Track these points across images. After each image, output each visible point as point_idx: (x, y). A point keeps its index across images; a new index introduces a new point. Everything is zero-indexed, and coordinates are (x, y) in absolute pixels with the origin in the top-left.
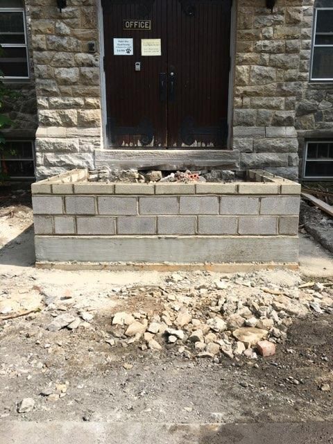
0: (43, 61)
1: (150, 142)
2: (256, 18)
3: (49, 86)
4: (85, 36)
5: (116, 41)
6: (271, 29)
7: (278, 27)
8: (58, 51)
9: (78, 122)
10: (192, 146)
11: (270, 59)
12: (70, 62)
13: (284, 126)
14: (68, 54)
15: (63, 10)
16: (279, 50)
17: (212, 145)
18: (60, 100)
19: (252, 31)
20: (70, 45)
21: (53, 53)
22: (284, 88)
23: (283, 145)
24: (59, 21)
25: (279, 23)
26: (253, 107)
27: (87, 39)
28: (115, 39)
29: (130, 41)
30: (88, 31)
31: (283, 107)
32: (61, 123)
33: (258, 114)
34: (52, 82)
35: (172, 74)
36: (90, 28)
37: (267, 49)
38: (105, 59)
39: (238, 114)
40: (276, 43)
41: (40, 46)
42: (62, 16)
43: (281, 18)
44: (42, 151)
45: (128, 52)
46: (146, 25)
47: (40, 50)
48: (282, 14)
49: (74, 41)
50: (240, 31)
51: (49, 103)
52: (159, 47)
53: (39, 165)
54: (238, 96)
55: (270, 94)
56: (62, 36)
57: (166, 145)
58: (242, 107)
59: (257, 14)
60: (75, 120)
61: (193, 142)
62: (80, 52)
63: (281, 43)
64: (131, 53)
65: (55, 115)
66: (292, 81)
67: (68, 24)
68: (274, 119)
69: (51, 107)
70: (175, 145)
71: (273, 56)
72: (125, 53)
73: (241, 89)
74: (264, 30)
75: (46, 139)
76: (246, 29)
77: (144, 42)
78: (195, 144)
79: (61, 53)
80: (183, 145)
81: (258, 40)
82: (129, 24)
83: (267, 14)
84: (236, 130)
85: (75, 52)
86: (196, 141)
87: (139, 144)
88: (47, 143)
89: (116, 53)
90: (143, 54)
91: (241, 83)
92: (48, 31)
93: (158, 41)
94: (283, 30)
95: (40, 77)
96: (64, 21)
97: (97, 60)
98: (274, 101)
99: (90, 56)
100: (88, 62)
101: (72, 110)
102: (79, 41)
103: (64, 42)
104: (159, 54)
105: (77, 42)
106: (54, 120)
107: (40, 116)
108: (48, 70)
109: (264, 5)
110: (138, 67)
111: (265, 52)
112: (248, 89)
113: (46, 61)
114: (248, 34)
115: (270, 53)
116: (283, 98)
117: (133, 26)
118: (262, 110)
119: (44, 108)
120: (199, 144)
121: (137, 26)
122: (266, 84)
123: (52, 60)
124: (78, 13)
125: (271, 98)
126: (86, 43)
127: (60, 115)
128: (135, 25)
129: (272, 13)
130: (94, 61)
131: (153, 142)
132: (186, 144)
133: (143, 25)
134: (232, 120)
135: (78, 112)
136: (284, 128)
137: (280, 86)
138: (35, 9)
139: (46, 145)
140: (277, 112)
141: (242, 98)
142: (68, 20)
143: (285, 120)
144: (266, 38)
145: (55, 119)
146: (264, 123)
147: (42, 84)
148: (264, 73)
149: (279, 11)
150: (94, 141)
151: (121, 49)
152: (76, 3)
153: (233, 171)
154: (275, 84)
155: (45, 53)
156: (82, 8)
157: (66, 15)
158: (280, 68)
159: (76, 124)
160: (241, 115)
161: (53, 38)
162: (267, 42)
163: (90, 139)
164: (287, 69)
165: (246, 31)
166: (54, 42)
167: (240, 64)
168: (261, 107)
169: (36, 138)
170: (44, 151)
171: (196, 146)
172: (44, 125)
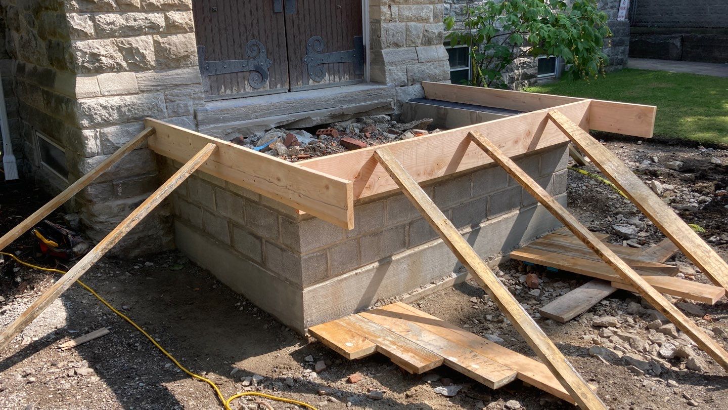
1: (264, 83)
9: (157, 61)
10: (322, 83)
13: (434, 44)
17: (346, 78)
18: (117, 19)
23: (437, 71)
26: (401, 19)
31: (432, 19)
32: (124, 64)
33: (407, 29)
39: (387, 30)
44: (94, 126)
51: (96, 26)
53: (92, 155)
57: (287, 85)
58: (391, 20)
60: (151, 57)
61: (323, 76)
65: (111, 50)
68: (424, 36)
69: (100, 33)
70: (300, 83)
75: (102, 101)
78: (327, 79)
80: (311, 82)
84: (387, 53)
86: (327, 74)
87: (248, 88)
88: (105, 108)
98: (424, 11)
101: (143, 37)
106: (110, 61)
107: (79, 54)
116: (432, 7)
118: (412, 24)
119: (85, 36)
120: (332, 77)
125: (421, 7)
127: (121, 50)
131: (268, 82)
132: (314, 81)
134: (373, 41)
135: (155, 42)
136: (434, 47)
139: (103, 112)
140: (427, 26)
141: (390, 6)
143: (436, 37)
145: (112, 57)
146: (414, 42)
150: (192, 92)
153: (389, 115)
159: (153, 63)
160: (391, 32)
163: (184, 91)
168: (411, 20)
169: (80, 101)
170: (99, 125)
171: (327, 82)
172: (88, 72)
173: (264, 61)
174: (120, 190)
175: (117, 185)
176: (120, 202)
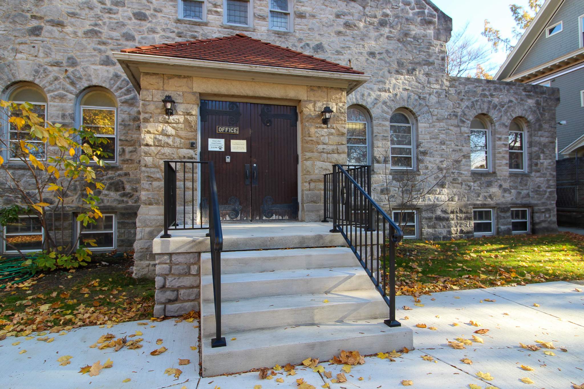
0: (150, 154)
1: (237, 216)
2: (316, 130)
3: (154, 173)
4: (187, 137)
5: (211, 141)
6: (327, 137)
7: (331, 137)
8: (163, 147)
10: (271, 219)
11: (327, 158)
12: (173, 156)
14: (172, 149)
15: (171, 118)
16: (333, 151)
17: (286, 217)
18: (162, 184)
19: (314, 139)
20: (174, 143)
21: (159, 148)
24: (166, 125)
25: (332, 134)
26: (317, 190)
27: (189, 139)
28: (209, 139)
29: (222, 141)
30: (190, 134)
32: (162, 202)
33: (322, 195)
34: (156, 170)
35: (255, 165)
36: (192, 131)
37: (325, 151)
38: (201, 153)
39: (307, 195)
40: (330, 148)
41: (148, 143)
42: (169, 121)
43: (333, 131)
44: (142, 227)
45: (220, 149)
46: (235, 130)
47: (147, 145)
48: (334, 128)
49: (178, 140)
50: (306, 138)
51: (153, 187)
52: (245, 146)
53: (139, 239)
54: (306, 182)
56: (168, 136)
57: (250, 219)
58: (310, 189)
59: (317, 128)
61: (272, 215)
62: (182, 148)
63: (335, 147)
64: (223, 150)
65: (158, 197)
67: (174, 128)
69: (154, 190)
70: (258, 218)
71: (329, 155)
72: (218, 150)
73: (308, 178)
74: (322, 138)
75: (148, 217)
76: (309, 137)
77: (233, 142)
78: (274, 217)
79: (166, 148)
80: (264, 218)
81: (319, 145)
82: (221, 129)
83: (323, 128)
84: (306, 207)
85: (178, 148)
86: (274, 215)
87: (228, 218)
88: (149, 219)
89: (210, 149)
90: (232, 150)
91: (308, 173)
92: (156, 132)
93: (245, 142)
94: (336, 139)
95: (146, 166)
96: (170, 125)
97: (196, 154)
99: (191, 152)
100: (189, 155)
102: (182, 141)
103: (170, 141)
104: (245, 150)
105: (180, 141)
106: (156, 201)
107: (143, 197)
108: (153, 161)
109: (321, 122)
110: (228, 160)
111: (323, 152)
112: (313, 177)
113: (153, 154)
114: (312, 140)
115: (328, 153)
117: (224, 131)
119: (148, 190)
120: (277, 217)
121: (228, 131)
123: (157, 153)
124: (182, 120)
126: (188, 142)
127: (161, 196)
128: (226, 130)
129: (327, 128)
130: (194, 156)
131: (239, 216)
132: (266, 217)
133: (232, 130)
134: (302, 200)
135: (178, 194)
138: (147, 116)
141: (309, 183)
142: (175, 125)
144: (324, 144)
147: (148, 172)
148: (324, 167)
149: (331, 126)
150: (191, 217)
151: (214, 146)
152: (181, 113)
155: (153, 148)
156: (186, 116)
157: (173, 121)
160: (309, 196)
161: (160, 137)
162: (325, 146)
163: (188, 216)
165: (310, 138)
166: (161, 140)
167: (306, 160)
169: (139, 216)
170: (145, 226)
171: (274, 218)
172: (146, 204)
173: (238, 207)
174: (148, 256)
175: (147, 254)
176: (147, 262)
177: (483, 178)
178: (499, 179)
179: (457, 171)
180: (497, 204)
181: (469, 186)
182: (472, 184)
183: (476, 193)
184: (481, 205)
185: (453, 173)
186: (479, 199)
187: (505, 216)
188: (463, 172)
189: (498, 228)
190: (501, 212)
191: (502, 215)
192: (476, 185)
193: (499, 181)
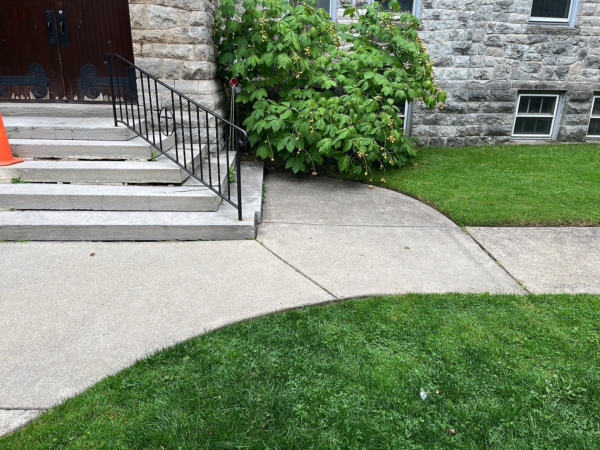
1: (45, 95)
10: (96, 100)
13: (196, 79)
22: (190, 34)
26: (157, 56)
31: (191, 58)
35: (61, 12)
39: (140, 63)
54: (136, 42)
55: (175, 40)
57: (65, 99)
58: (142, 55)
61: (97, 95)
66: (199, 26)
68: (184, 72)
70: (76, 98)
78: (101, 98)
80: (86, 98)
84: (140, 83)
86: (101, 94)
87: (32, 97)
91: (138, 26)
98: (180, 50)
112: (147, 33)
116: (191, 46)
118: (167, 60)
120: (106, 97)
122: (169, 28)
125: (177, 45)
131: (48, 94)
132: (89, 97)
136: (196, 82)
137: (185, 30)
140: (186, 64)
141: (142, 44)
143: (195, 73)
146: (171, 76)
148: (164, 15)
154: (178, 28)
158: (182, 9)
164: (191, 10)
167: (133, 2)
168: (166, 56)
171: (102, 100)
173: (43, 79)
177: (550, 37)
178: (582, 41)
179: (498, 23)
180: (569, 86)
181: (518, 52)
182: (526, 47)
183: (529, 65)
184: (536, 86)
185: (491, 27)
186: (535, 75)
187: (578, 108)
188: (513, 25)
189: (561, 129)
190: (573, 101)
191: (573, 106)
192: (532, 49)
193: (582, 44)
